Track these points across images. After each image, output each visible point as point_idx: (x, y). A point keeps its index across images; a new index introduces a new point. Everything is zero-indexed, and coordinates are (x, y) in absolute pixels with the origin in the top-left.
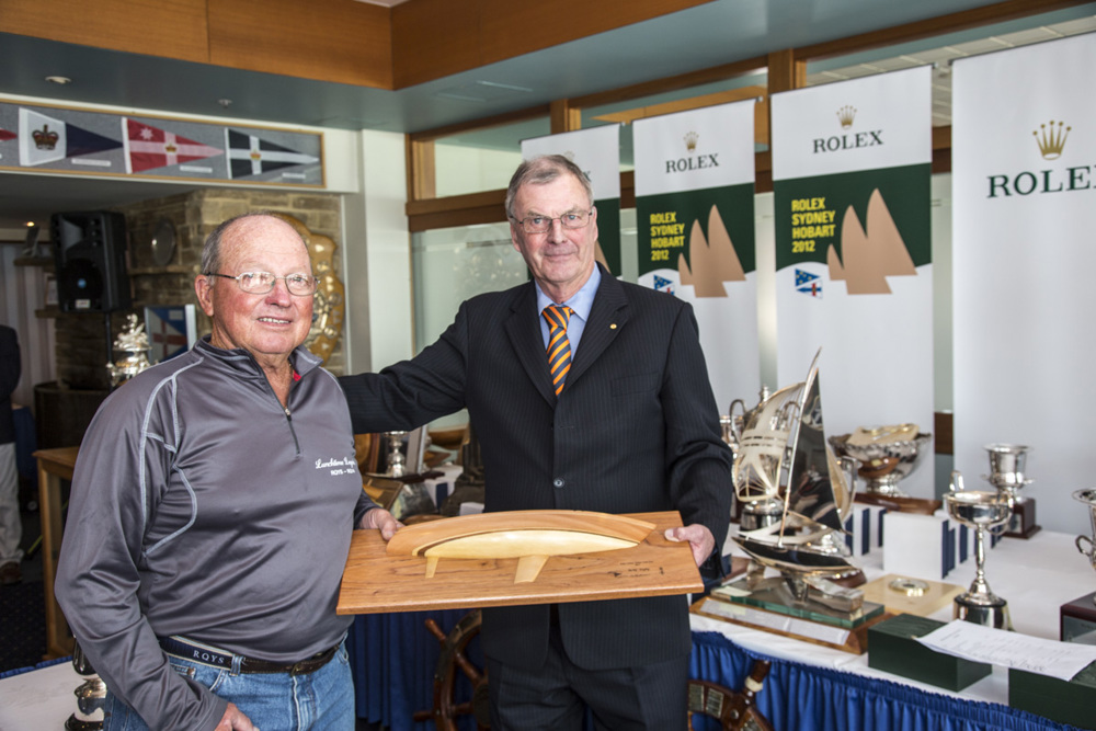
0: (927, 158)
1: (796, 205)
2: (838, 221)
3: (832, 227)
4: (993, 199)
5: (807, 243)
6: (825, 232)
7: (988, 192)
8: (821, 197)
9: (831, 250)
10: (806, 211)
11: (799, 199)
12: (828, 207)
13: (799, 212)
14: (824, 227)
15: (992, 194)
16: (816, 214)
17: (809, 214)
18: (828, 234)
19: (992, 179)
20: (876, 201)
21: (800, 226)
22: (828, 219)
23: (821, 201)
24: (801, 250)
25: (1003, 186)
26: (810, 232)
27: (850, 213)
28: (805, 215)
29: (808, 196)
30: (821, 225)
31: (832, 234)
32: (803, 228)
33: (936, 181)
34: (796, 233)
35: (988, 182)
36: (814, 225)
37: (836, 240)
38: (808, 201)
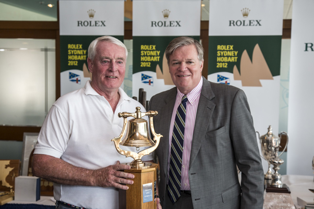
0: (280, 33)
1: (219, 47)
2: (239, 56)
3: (236, 58)
4: (306, 52)
5: (224, 64)
6: (232, 60)
7: (304, 49)
8: (232, 45)
9: (235, 68)
10: (224, 50)
11: (221, 45)
12: (235, 49)
13: (221, 50)
14: (232, 58)
15: (306, 50)
16: (229, 52)
17: (225, 52)
18: (234, 61)
19: (307, 44)
20: (257, 49)
21: (221, 56)
22: (234, 54)
23: (232, 47)
24: (221, 67)
25: (311, 47)
26: (225, 59)
27: (245, 54)
28: (223, 52)
29: (226, 44)
30: (231, 57)
31: (236, 61)
32: (222, 58)
33: (284, 41)
34: (219, 59)
35: (305, 45)
36: (228, 57)
37: (238, 64)
38: (225, 46)
